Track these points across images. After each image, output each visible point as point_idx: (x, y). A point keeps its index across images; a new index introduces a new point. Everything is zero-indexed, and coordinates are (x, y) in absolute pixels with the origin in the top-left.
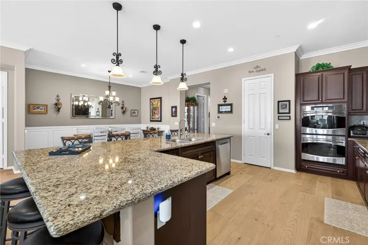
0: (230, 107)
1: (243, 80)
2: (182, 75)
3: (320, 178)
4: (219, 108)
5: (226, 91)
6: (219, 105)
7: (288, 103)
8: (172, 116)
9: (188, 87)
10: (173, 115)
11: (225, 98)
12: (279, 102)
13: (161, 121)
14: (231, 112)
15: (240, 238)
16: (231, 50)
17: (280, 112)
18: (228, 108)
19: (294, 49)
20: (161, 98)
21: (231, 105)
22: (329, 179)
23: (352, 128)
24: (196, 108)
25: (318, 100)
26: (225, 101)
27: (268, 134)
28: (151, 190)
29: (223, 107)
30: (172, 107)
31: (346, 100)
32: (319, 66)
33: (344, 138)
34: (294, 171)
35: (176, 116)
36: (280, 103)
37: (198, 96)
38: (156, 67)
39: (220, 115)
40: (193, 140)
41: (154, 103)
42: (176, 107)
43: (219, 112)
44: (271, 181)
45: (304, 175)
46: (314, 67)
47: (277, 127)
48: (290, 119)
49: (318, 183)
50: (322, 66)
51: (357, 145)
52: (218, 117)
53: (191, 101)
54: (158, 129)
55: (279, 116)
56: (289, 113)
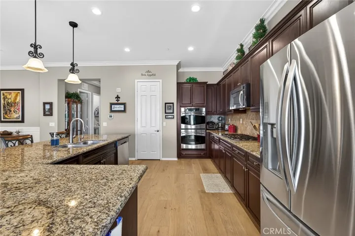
0: (123, 106)
1: (136, 81)
2: (72, 64)
3: (193, 160)
4: (111, 107)
5: (119, 90)
6: (112, 104)
7: (172, 105)
8: (45, 115)
9: (80, 80)
10: (47, 113)
11: (118, 97)
12: (166, 103)
13: (22, 121)
14: (124, 111)
15: (159, 231)
16: (127, 50)
17: (167, 112)
18: (121, 108)
19: (176, 63)
20: (22, 90)
21: (124, 104)
22: (197, 160)
23: (208, 123)
24: (79, 106)
25: (191, 104)
26: (118, 100)
27: (158, 131)
28: (109, 218)
29: (116, 106)
30: (45, 104)
31: (205, 105)
32: (190, 79)
33: (205, 130)
34: (176, 159)
35: (51, 114)
36: (167, 105)
37: (80, 92)
38: (35, 47)
39: (113, 114)
40: (90, 142)
41: (9, 97)
42: (51, 104)
43: (112, 111)
44: (164, 170)
45: (183, 161)
46: (188, 79)
47: (164, 125)
48: (174, 118)
49: (193, 164)
50: (193, 79)
51: (212, 134)
52: (111, 116)
53: (73, 98)
54: (18, 132)
55: (166, 116)
56: (173, 113)
